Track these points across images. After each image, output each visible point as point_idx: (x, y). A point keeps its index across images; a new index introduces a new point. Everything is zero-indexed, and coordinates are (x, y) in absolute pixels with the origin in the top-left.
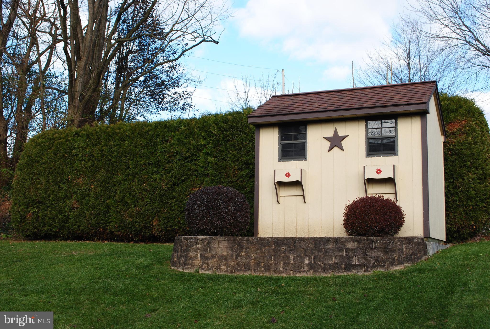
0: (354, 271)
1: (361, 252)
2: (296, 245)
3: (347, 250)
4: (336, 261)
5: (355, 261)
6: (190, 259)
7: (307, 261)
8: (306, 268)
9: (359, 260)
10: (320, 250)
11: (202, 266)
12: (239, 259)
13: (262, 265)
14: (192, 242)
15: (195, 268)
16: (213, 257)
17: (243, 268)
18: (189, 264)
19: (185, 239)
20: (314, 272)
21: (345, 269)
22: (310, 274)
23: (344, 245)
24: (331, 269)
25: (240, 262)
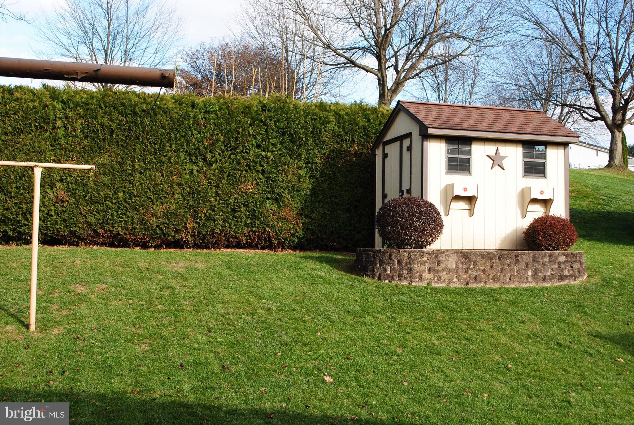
0: (567, 281)
1: (569, 265)
2: (519, 258)
3: (560, 263)
4: (553, 273)
5: (566, 272)
6: (417, 272)
7: (530, 273)
8: (530, 279)
9: (569, 272)
10: (538, 263)
11: (434, 279)
12: (470, 272)
13: (491, 277)
14: (416, 255)
15: (427, 282)
16: (443, 270)
17: (473, 280)
18: (416, 278)
19: (405, 252)
20: (537, 282)
21: (559, 279)
22: (533, 285)
23: (557, 259)
24: (550, 279)
25: (471, 274)
